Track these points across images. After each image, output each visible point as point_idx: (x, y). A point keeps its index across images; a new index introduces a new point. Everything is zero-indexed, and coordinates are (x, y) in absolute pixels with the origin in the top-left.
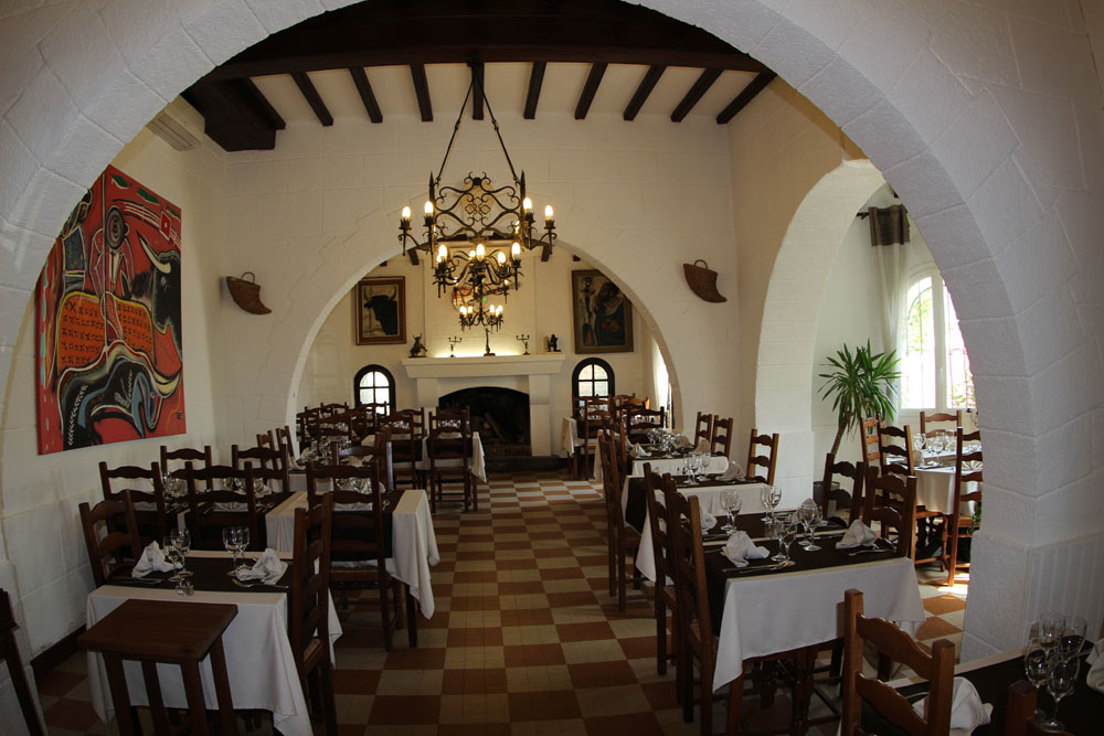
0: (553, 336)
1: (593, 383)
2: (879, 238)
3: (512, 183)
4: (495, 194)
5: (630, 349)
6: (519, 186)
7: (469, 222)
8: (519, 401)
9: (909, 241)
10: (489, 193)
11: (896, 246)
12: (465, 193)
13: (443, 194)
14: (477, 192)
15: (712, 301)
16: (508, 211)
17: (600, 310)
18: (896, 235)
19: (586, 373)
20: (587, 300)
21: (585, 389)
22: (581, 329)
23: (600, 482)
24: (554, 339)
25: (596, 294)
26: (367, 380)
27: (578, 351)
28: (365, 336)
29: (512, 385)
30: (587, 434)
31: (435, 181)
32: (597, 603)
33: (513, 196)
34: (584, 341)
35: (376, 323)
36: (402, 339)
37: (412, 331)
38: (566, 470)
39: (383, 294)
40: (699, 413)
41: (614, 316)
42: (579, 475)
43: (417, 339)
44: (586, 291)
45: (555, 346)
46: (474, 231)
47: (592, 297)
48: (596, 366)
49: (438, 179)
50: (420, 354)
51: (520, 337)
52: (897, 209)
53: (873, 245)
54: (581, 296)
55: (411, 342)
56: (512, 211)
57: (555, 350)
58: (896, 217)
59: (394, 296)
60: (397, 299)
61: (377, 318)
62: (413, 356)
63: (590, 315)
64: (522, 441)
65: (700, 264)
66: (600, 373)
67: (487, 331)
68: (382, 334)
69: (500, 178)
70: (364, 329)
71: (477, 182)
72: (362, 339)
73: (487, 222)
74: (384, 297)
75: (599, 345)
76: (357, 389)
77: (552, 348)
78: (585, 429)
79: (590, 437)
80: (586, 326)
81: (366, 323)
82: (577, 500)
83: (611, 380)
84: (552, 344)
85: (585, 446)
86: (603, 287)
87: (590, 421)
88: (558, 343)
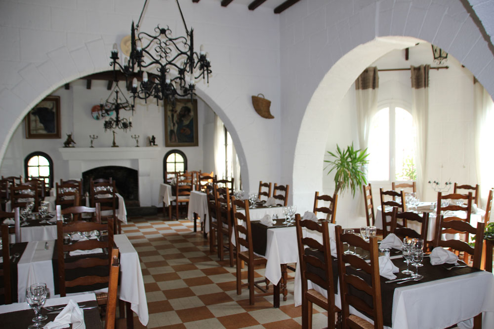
0: (153, 136)
1: (175, 164)
2: (360, 85)
3: (185, 35)
4: (174, 41)
5: (196, 144)
6: (189, 37)
7: (158, 58)
8: (132, 175)
9: (378, 87)
10: (171, 40)
11: (370, 90)
12: (155, 38)
13: (140, 37)
14: (163, 39)
15: (266, 117)
16: (182, 53)
17: (180, 122)
18: (371, 84)
19: (171, 158)
20: (173, 116)
21: (170, 168)
22: (169, 133)
23: (191, 222)
24: (154, 138)
25: (178, 112)
26: (34, 161)
27: (167, 145)
28: (32, 133)
29: (128, 165)
30: (178, 193)
31: (135, 27)
32: (233, 300)
33: (185, 44)
34: (171, 140)
35: (41, 125)
36: (58, 136)
37: (65, 132)
38: (162, 215)
39: (45, 106)
40: (261, 182)
41: (188, 126)
42: (172, 218)
43: (70, 136)
44: (172, 111)
45: (154, 142)
46: (161, 64)
47: (175, 115)
48: (176, 154)
49: (138, 26)
50: (71, 145)
51: (134, 136)
52: (373, 69)
53: (356, 89)
54: (169, 113)
55: (64, 138)
56: (185, 53)
57: (154, 145)
58: (371, 74)
59: (53, 108)
60: (54, 110)
61: (41, 122)
62: (66, 147)
63: (174, 125)
64: (132, 197)
65: (260, 96)
66: (179, 158)
67: (114, 132)
68: (43, 132)
69: (177, 31)
70: (31, 128)
71: (163, 31)
72: (30, 134)
73: (170, 59)
74: (46, 109)
75: (179, 142)
76: (26, 167)
77: (152, 144)
78: (177, 190)
79: (179, 195)
80: (172, 132)
81: (33, 125)
82: (179, 233)
83: (186, 163)
84: (152, 141)
85: (175, 201)
86: (182, 109)
87: (180, 186)
88: (156, 140)
